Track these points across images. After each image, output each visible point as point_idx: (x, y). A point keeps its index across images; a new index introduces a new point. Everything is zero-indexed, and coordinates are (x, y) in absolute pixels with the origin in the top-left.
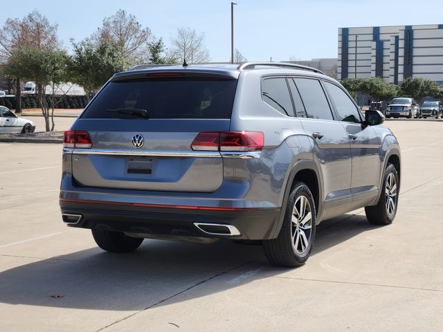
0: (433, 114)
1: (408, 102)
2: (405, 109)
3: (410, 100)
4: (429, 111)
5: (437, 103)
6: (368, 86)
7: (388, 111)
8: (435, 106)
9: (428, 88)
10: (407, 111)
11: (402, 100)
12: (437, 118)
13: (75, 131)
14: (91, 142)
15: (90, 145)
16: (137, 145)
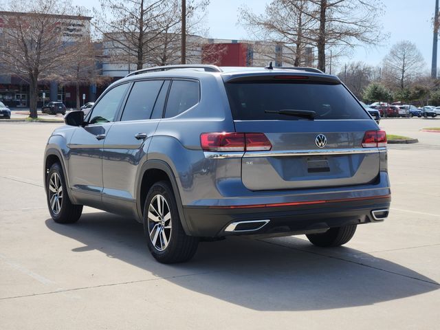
13: (245, 133)
14: (269, 144)
15: (268, 148)
16: (322, 146)
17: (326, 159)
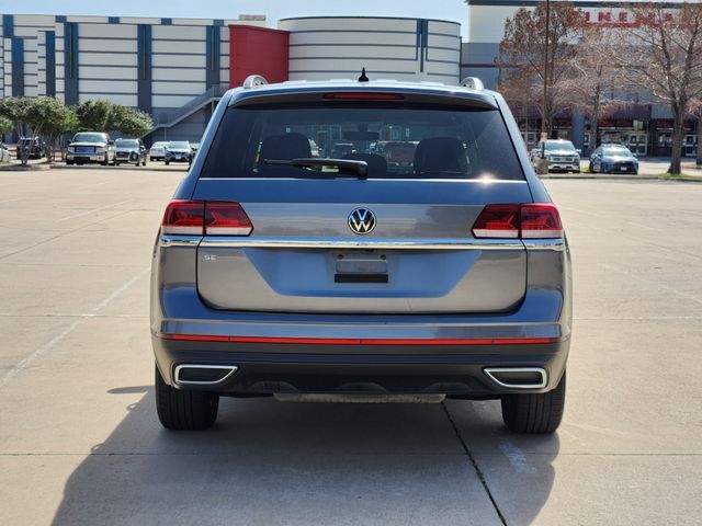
0: (132, 159)
1: (100, 139)
2: (98, 150)
3: (104, 136)
4: (126, 154)
5: (137, 141)
6: (43, 112)
7: (70, 153)
8: (134, 146)
9: (119, 118)
10: (101, 154)
11: (91, 136)
12: (137, 165)
13: (205, 202)
14: (249, 224)
15: (246, 230)
16: (362, 230)
17: (383, 257)
